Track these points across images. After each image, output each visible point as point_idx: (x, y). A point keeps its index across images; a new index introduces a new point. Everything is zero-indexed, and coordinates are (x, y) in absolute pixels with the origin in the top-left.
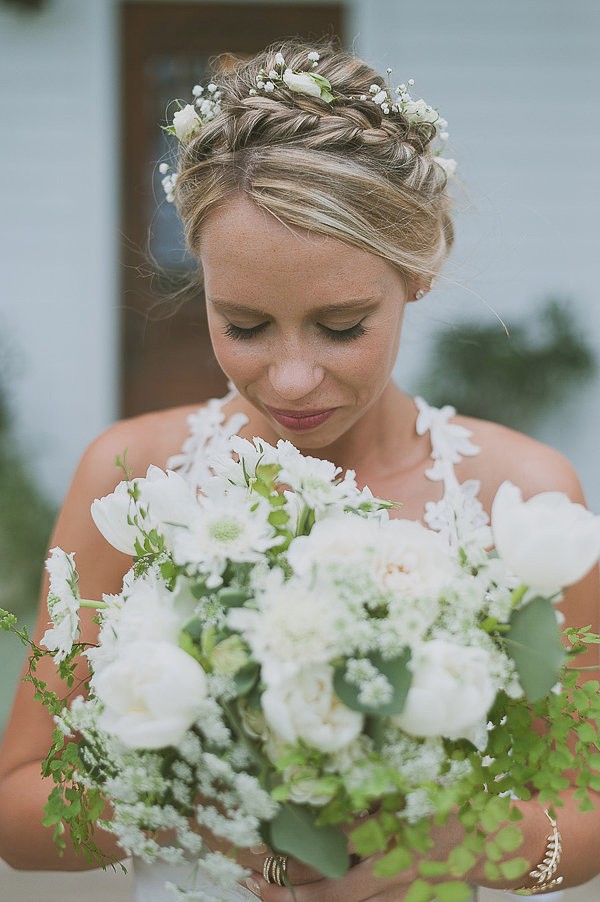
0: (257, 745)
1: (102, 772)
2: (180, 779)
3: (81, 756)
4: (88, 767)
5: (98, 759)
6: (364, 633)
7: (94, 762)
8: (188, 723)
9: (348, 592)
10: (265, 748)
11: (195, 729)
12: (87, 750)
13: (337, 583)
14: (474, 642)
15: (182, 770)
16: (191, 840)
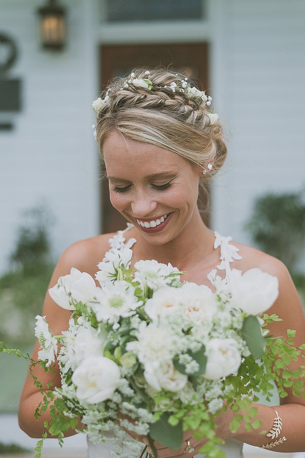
0: (143, 391)
1: (76, 409)
2: (112, 409)
3: (66, 405)
4: (70, 409)
5: (74, 404)
6: (183, 343)
7: (72, 406)
8: (114, 389)
9: (175, 326)
10: (146, 391)
11: (117, 391)
12: (68, 402)
13: (170, 323)
14: (229, 336)
15: (112, 405)
16: (121, 433)
